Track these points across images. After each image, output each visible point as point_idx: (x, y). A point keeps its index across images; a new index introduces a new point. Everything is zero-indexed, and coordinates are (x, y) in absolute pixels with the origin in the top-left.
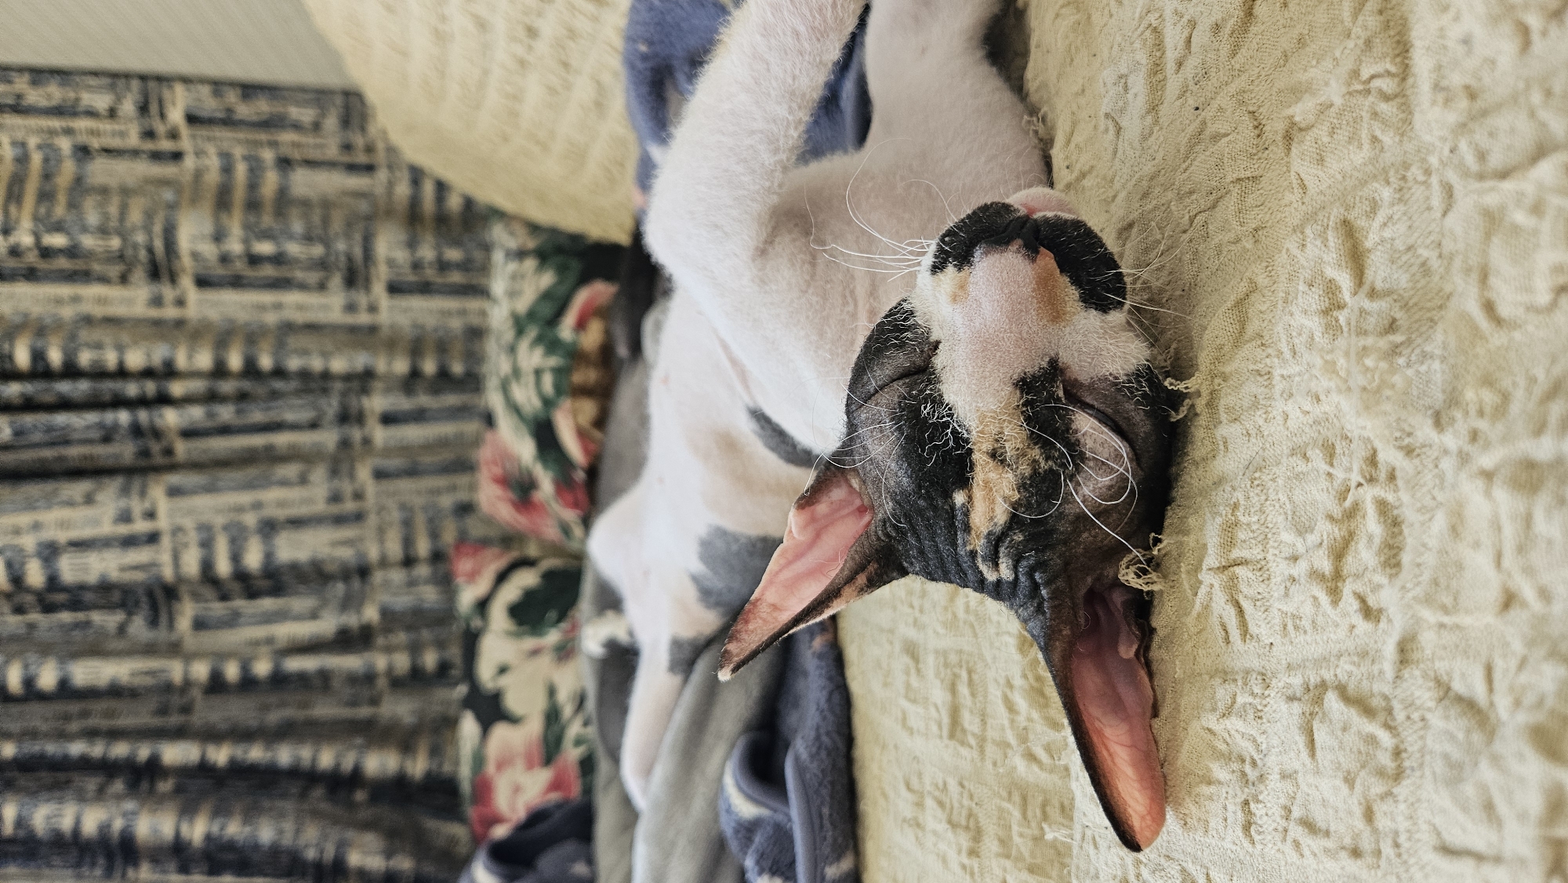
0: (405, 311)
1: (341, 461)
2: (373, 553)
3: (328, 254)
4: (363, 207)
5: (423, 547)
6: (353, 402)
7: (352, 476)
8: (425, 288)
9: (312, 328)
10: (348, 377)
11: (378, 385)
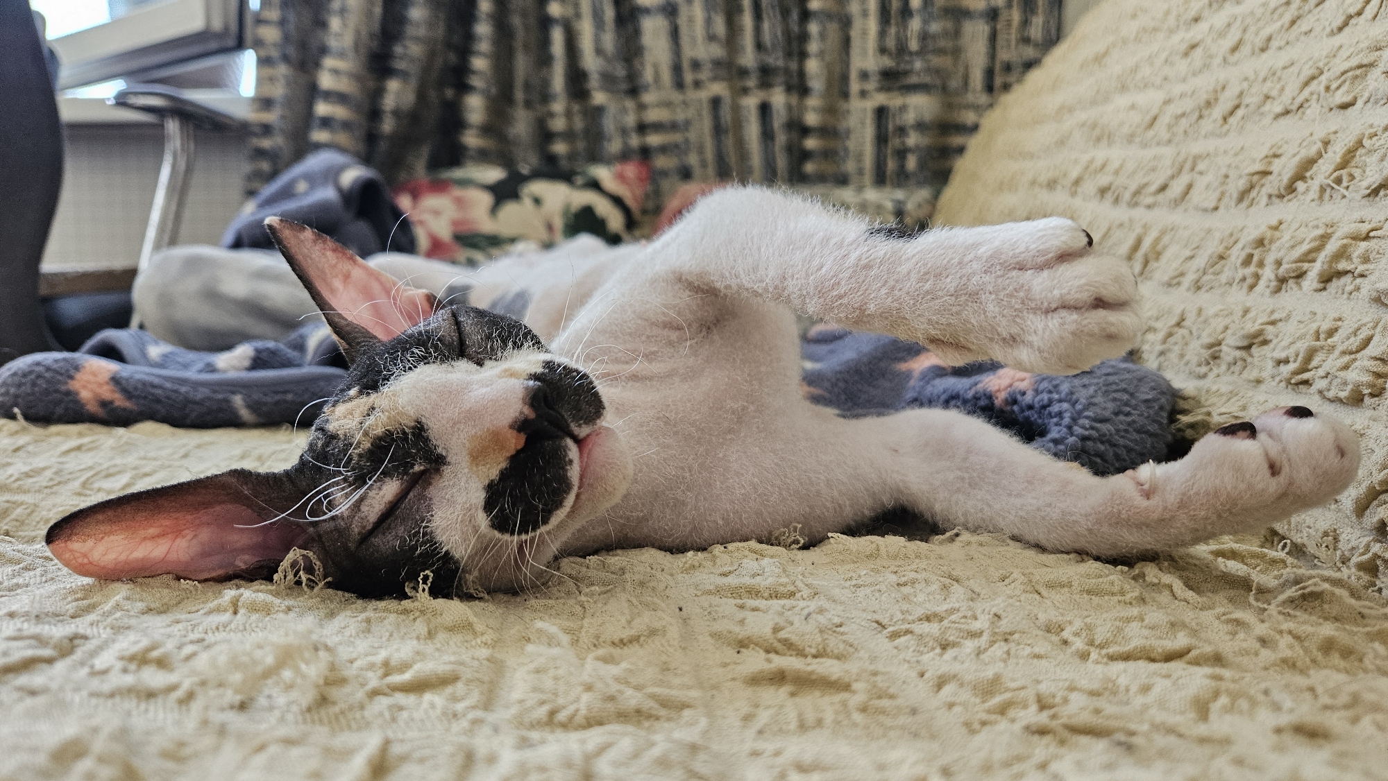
0: (863, 123)
1: (729, 69)
2: (648, 98)
3: (911, 54)
4: (954, 83)
5: (654, 140)
6: (780, 79)
7: (715, 79)
8: (881, 139)
9: (846, 42)
10: (802, 74)
11: (794, 100)
